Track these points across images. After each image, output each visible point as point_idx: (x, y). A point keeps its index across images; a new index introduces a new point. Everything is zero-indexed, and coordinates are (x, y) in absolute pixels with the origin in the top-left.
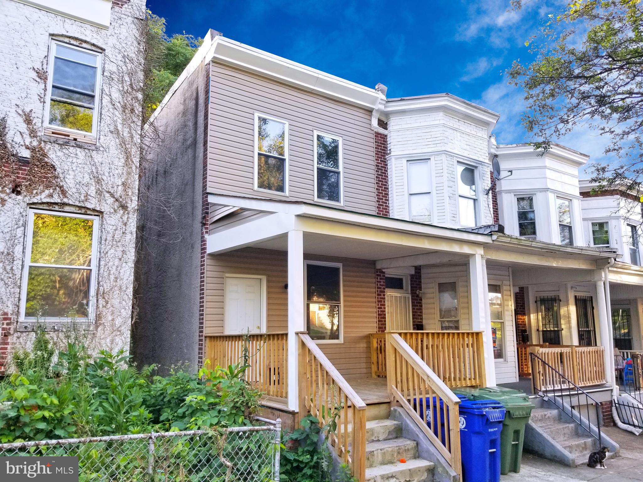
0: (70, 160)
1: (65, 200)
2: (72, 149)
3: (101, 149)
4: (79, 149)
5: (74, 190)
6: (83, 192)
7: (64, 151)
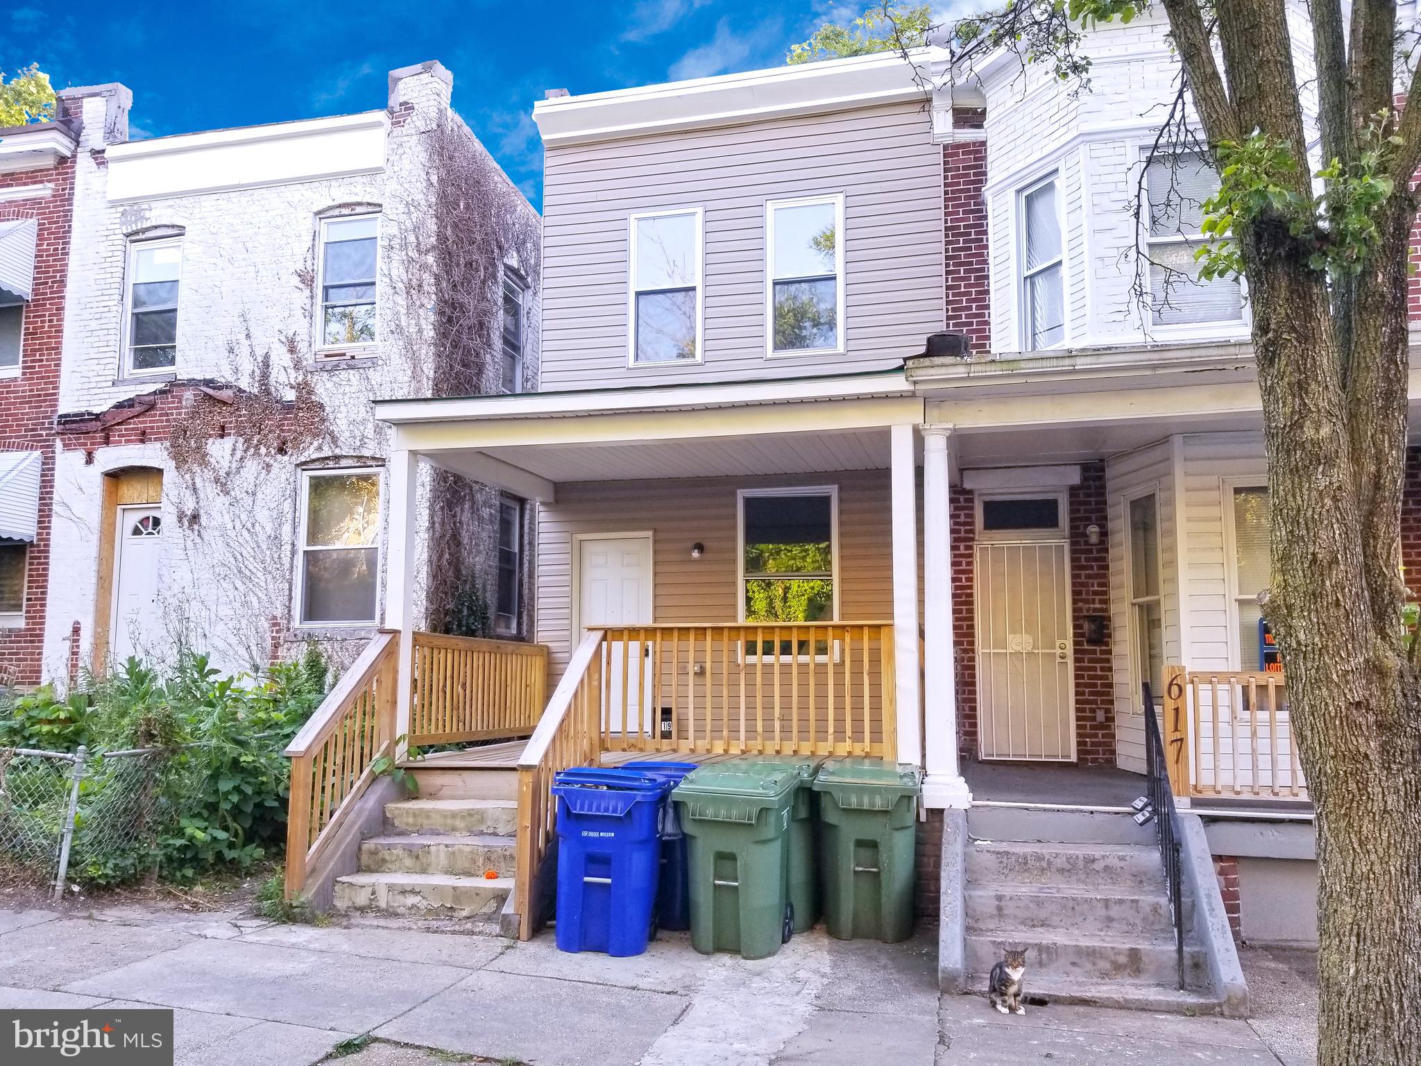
0: (341, 391)
1: (338, 451)
2: (344, 374)
3: (380, 362)
4: (351, 372)
5: (347, 434)
6: (358, 433)
7: (334, 379)
